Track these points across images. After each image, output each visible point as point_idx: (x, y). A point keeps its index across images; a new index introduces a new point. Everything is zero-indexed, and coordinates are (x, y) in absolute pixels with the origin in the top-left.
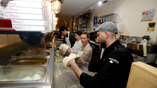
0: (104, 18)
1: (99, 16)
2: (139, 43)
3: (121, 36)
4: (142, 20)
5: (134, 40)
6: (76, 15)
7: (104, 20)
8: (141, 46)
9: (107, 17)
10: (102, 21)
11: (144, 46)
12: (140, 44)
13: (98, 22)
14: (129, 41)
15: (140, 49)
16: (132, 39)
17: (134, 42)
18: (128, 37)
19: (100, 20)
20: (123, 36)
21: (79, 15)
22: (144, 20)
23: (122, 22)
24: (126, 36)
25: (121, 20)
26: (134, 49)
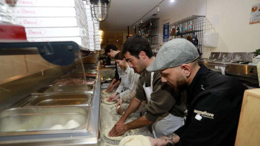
0: (181, 25)
1: (171, 23)
2: (247, 63)
3: (212, 53)
4: (251, 22)
5: (238, 58)
6: (133, 25)
7: (180, 28)
8: (253, 69)
9: (186, 23)
10: (177, 31)
11: (258, 67)
12: (250, 64)
13: (170, 33)
14: (229, 61)
15: (251, 74)
16: (234, 58)
17: (238, 62)
18: (226, 54)
19: (174, 30)
20: (217, 54)
21: (138, 24)
22: (256, 21)
23: (214, 29)
24: (223, 53)
25: (211, 25)
26: (239, 74)
